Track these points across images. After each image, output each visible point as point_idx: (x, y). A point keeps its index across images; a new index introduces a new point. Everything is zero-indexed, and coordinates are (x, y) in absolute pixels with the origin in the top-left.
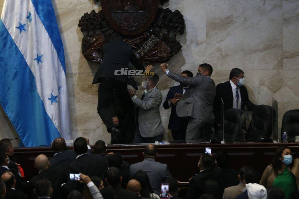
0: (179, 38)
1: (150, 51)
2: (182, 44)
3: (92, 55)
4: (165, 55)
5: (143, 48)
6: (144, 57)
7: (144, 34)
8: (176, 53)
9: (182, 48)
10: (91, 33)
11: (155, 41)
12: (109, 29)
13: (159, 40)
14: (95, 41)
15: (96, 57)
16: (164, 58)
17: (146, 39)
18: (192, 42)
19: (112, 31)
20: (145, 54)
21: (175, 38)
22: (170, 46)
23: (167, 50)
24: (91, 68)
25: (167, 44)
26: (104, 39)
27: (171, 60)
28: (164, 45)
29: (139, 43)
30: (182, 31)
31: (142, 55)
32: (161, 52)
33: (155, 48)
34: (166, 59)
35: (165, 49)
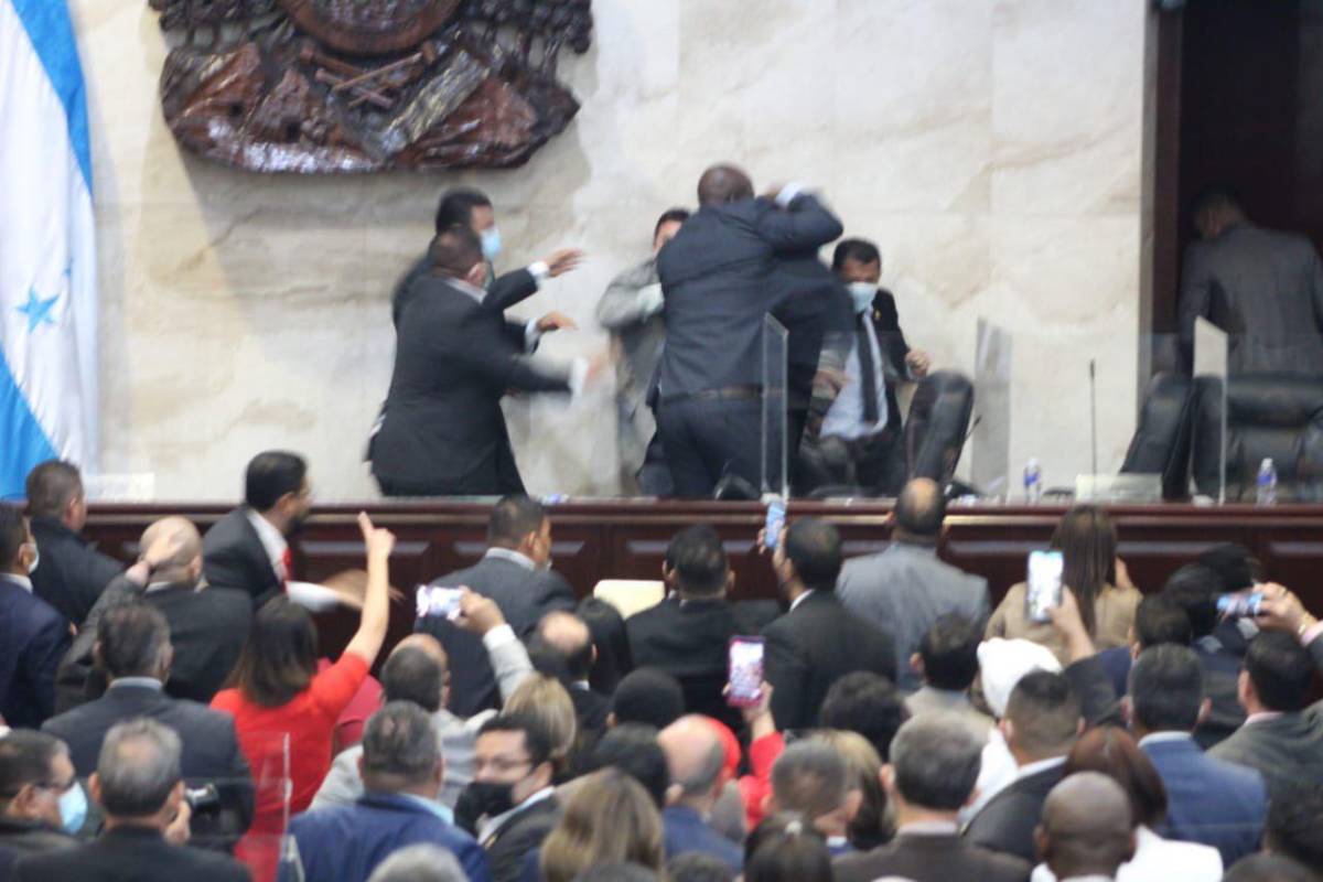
0: (570, 73)
1: (454, 116)
2: (578, 93)
3: (206, 130)
4: (513, 140)
5: (422, 106)
6: (426, 143)
7: (426, 47)
8: (559, 131)
9: (579, 115)
10: (202, 38)
11: (473, 77)
12: (274, 26)
13: (486, 73)
14: (221, 74)
15: (224, 140)
16: (507, 149)
17: (432, 70)
18: (618, 89)
19: (291, 31)
20: (426, 135)
21: (553, 69)
22: (532, 103)
23: (521, 114)
24: (196, 185)
25: (522, 91)
26: (257, 61)
27: (533, 160)
28: (506, 96)
29: (405, 85)
30: (581, 42)
31: (416, 136)
32: (494, 123)
33: (474, 106)
34: (516, 154)
35: (512, 114)
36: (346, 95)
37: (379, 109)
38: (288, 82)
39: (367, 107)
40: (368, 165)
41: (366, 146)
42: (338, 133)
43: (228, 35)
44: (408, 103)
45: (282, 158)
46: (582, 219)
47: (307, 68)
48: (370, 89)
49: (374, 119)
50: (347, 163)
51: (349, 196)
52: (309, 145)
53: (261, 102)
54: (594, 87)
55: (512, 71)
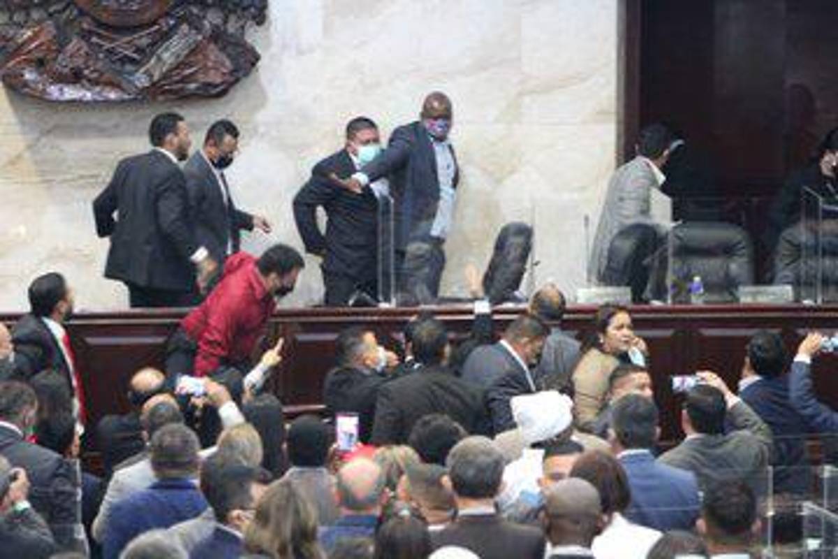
0: (254, 37)
1: (179, 66)
2: (259, 50)
3: (22, 76)
4: (218, 80)
5: (159, 59)
6: (163, 82)
7: (162, 22)
8: (247, 74)
9: (259, 64)
10: (18, 17)
11: (192, 40)
12: (64, 9)
13: (200, 38)
14: (31, 39)
15: (34, 82)
16: (216, 86)
17: (166, 36)
18: (284, 47)
19: (75, 12)
20: (165, 76)
21: (243, 34)
22: (229, 56)
23: (223, 64)
24: (16, 110)
25: (223, 49)
26: (54, 32)
27: (232, 92)
28: (213, 52)
29: (148, 46)
30: (260, 17)
31: (156, 78)
32: (205, 69)
33: (192, 59)
34: (218, 90)
35: (217, 62)
36: (110, 52)
37: (132, 61)
38: (74, 44)
39: (126, 60)
40: (126, 97)
41: (124, 85)
42: (107, 76)
43: (36, 15)
44: (150, 58)
45: (71, 93)
46: (262, 129)
47: (85, 35)
48: (126, 49)
49: (129, 67)
50: (113, 95)
51: (114, 117)
52: (87, 85)
53: (57, 57)
54: (268, 45)
55: (217, 36)
